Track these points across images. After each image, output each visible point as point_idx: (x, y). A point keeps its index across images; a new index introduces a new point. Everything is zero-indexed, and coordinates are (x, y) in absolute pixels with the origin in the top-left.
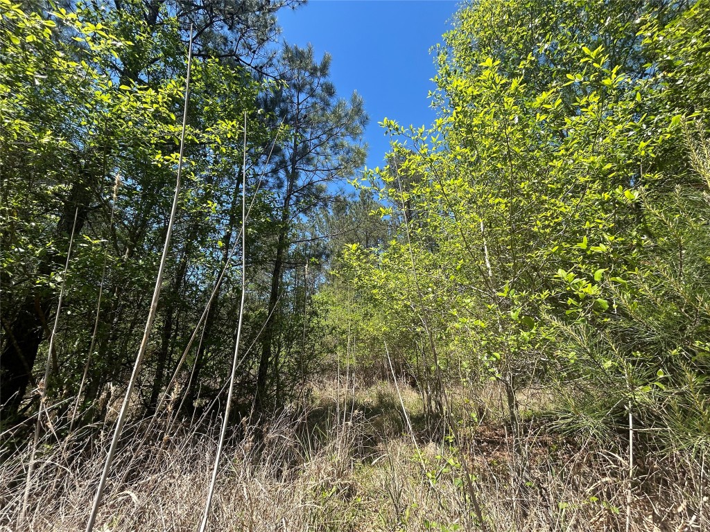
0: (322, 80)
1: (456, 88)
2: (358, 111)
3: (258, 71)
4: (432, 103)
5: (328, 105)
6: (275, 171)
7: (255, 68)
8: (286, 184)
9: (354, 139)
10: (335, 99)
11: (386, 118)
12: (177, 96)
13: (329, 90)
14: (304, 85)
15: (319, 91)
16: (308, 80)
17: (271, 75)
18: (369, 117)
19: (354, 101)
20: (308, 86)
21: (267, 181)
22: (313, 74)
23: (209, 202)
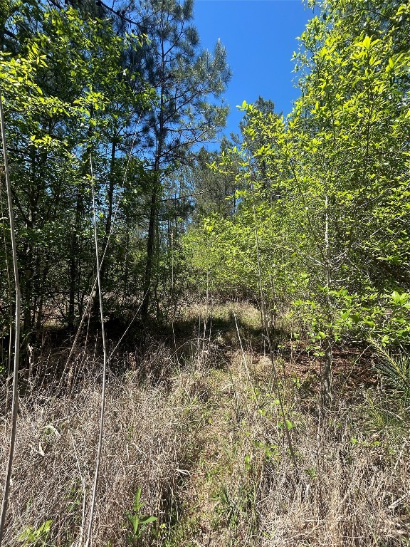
0: (186, 24)
1: (324, 57)
2: (221, 64)
3: (120, 16)
4: (296, 68)
5: (192, 55)
6: (145, 130)
7: (118, 13)
8: (156, 142)
9: (216, 96)
10: (199, 48)
11: (245, 102)
12: (41, 66)
13: (193, 38)
14: (167, 31)
15: (183, 38)
16: (171, 25)
17: (134, 21)
18: (232, 73)
19: (217, 53)
20: (172, 33)
21: (140, 141)
22: (176, 18)
23: (87, 175)
